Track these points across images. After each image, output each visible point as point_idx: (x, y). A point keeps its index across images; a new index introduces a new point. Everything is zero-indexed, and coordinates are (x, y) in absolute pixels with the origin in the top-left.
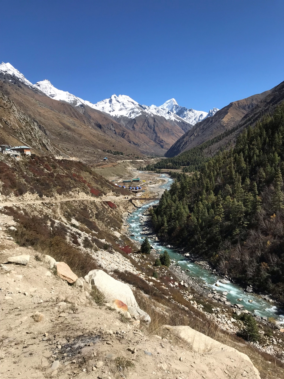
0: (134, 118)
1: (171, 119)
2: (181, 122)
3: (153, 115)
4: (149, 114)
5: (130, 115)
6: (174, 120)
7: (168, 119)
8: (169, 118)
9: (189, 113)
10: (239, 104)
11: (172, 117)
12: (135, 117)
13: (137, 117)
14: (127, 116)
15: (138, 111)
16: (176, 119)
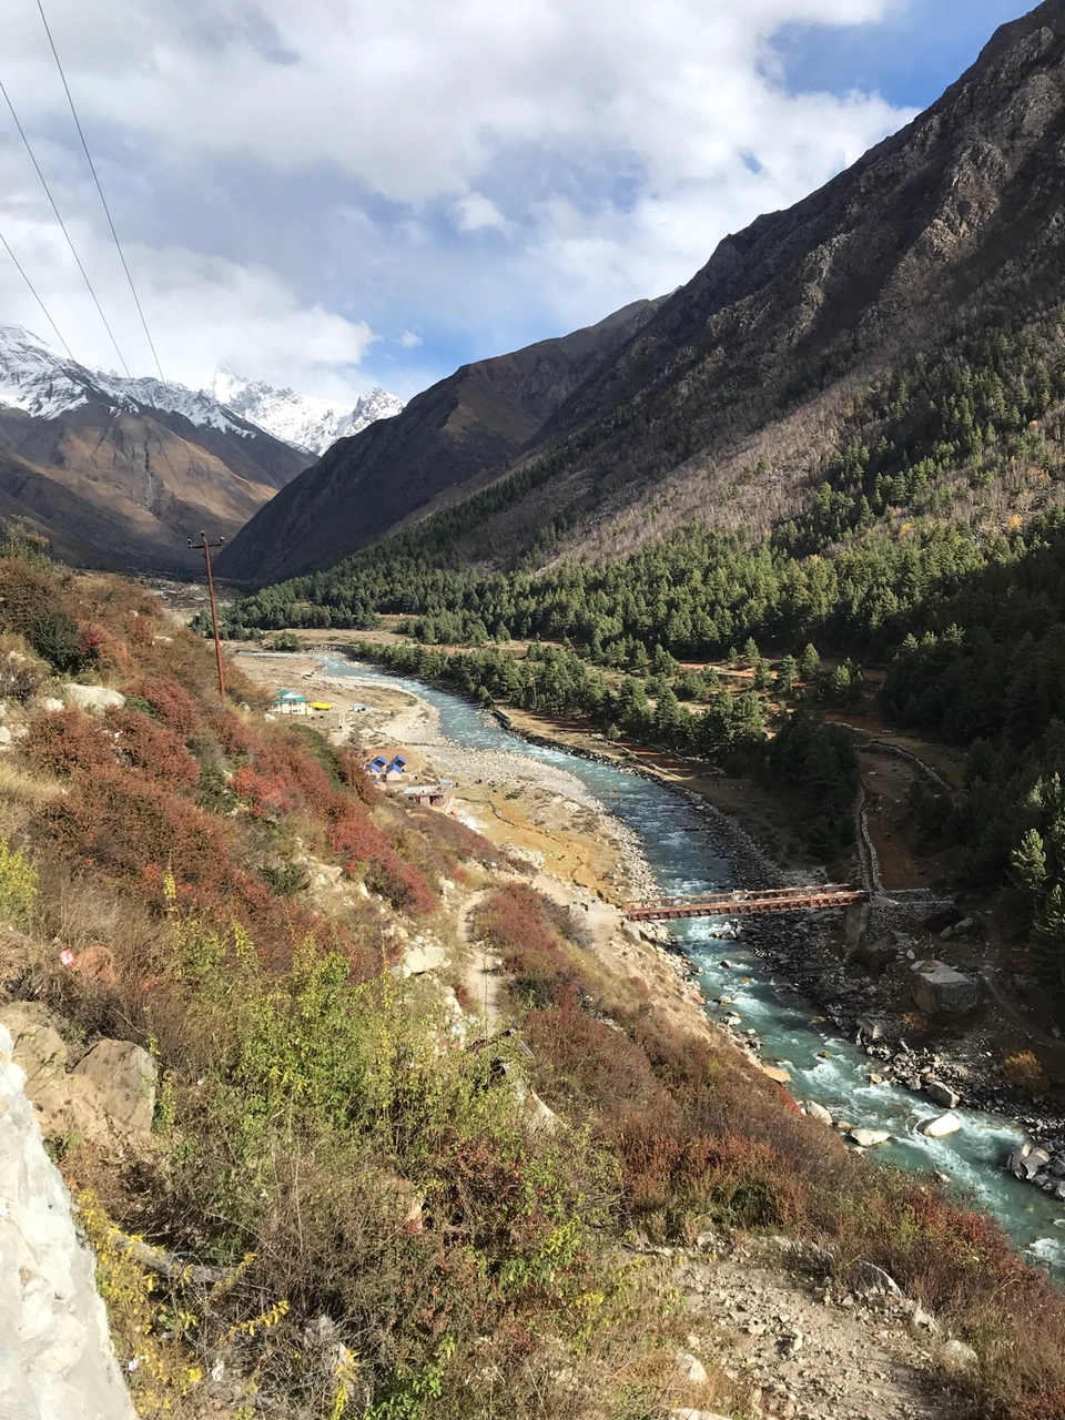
0: (57, 414)
1: (214, 425)
2: (253, 437)
3: (139, 405)
4: (120, 401)
5: (38, 402)
6: (224, 430)
7: (202, 426)
8: (205, 422)
9: (280, 403)
10: (492, 370)
11: (218, 418)
12: (62, 410)
13: (67, 412)
14: (24, 406)
15: (70, 387)
16: (234, 427)
